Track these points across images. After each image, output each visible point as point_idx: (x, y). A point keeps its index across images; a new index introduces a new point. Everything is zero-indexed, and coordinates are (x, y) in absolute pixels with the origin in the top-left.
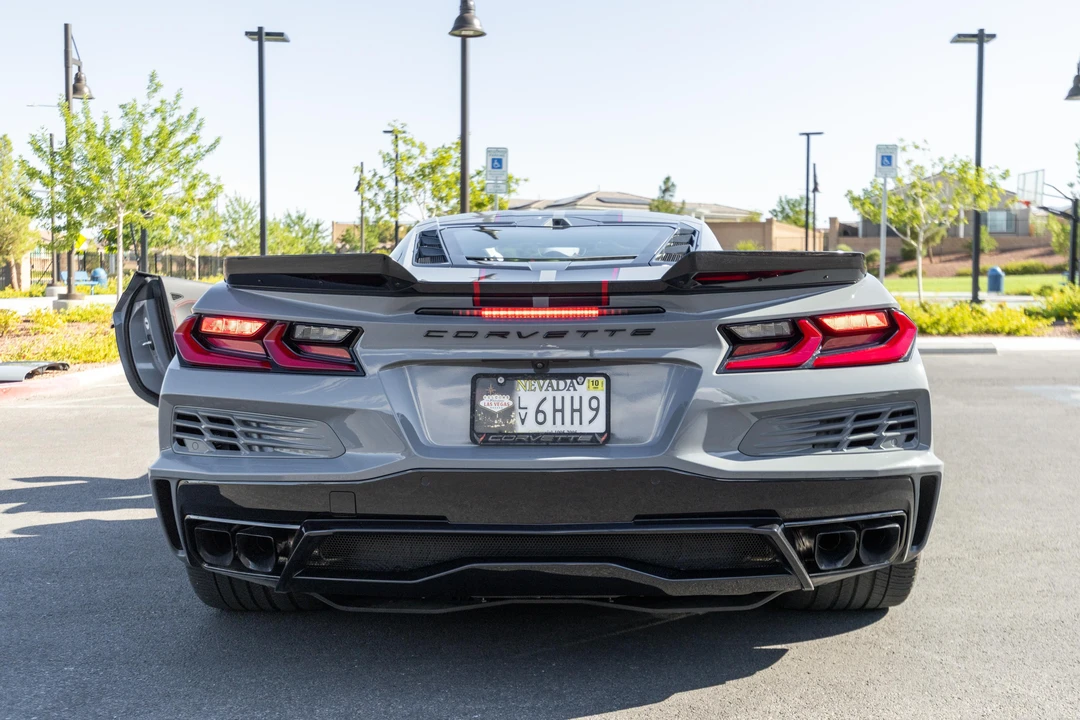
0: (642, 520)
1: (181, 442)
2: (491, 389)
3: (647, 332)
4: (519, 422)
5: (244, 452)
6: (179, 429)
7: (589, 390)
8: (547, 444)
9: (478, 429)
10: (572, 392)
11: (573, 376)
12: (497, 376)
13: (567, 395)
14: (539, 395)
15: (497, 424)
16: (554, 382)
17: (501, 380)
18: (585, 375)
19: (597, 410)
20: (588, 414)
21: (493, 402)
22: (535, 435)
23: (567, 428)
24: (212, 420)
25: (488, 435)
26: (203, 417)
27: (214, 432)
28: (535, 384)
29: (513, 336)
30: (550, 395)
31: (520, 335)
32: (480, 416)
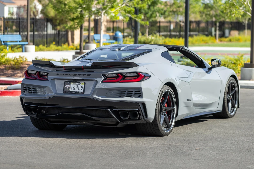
0: (88, 107)
1: (24, 92)
2: (67, 84)
3: (89, 75)
4: (71, 89)
5: (33, 94)
6: (24, 90)
7: (82, 85)
8: (74, 93)
9: (64, 90)
10: (79, 85)
11: (79, 82)
12: (68, 82)
13: (78, 85)
14: (74, 85)
15: (67, 90)
16: (77, 83)
17: (69, 82)
18: (81, 82)
19: (82, 88)
20: (81, 89)
21: (67, 86)
22: (72, 92)
23: (78, 91)
24: (29, 88)
25: (66, 91)
26: (27, 87)
27: (29, 90)
28: (74, 83)
29: (69, 75)
30: (76, 85)
31: (70, 75)
32: (65, 88)
